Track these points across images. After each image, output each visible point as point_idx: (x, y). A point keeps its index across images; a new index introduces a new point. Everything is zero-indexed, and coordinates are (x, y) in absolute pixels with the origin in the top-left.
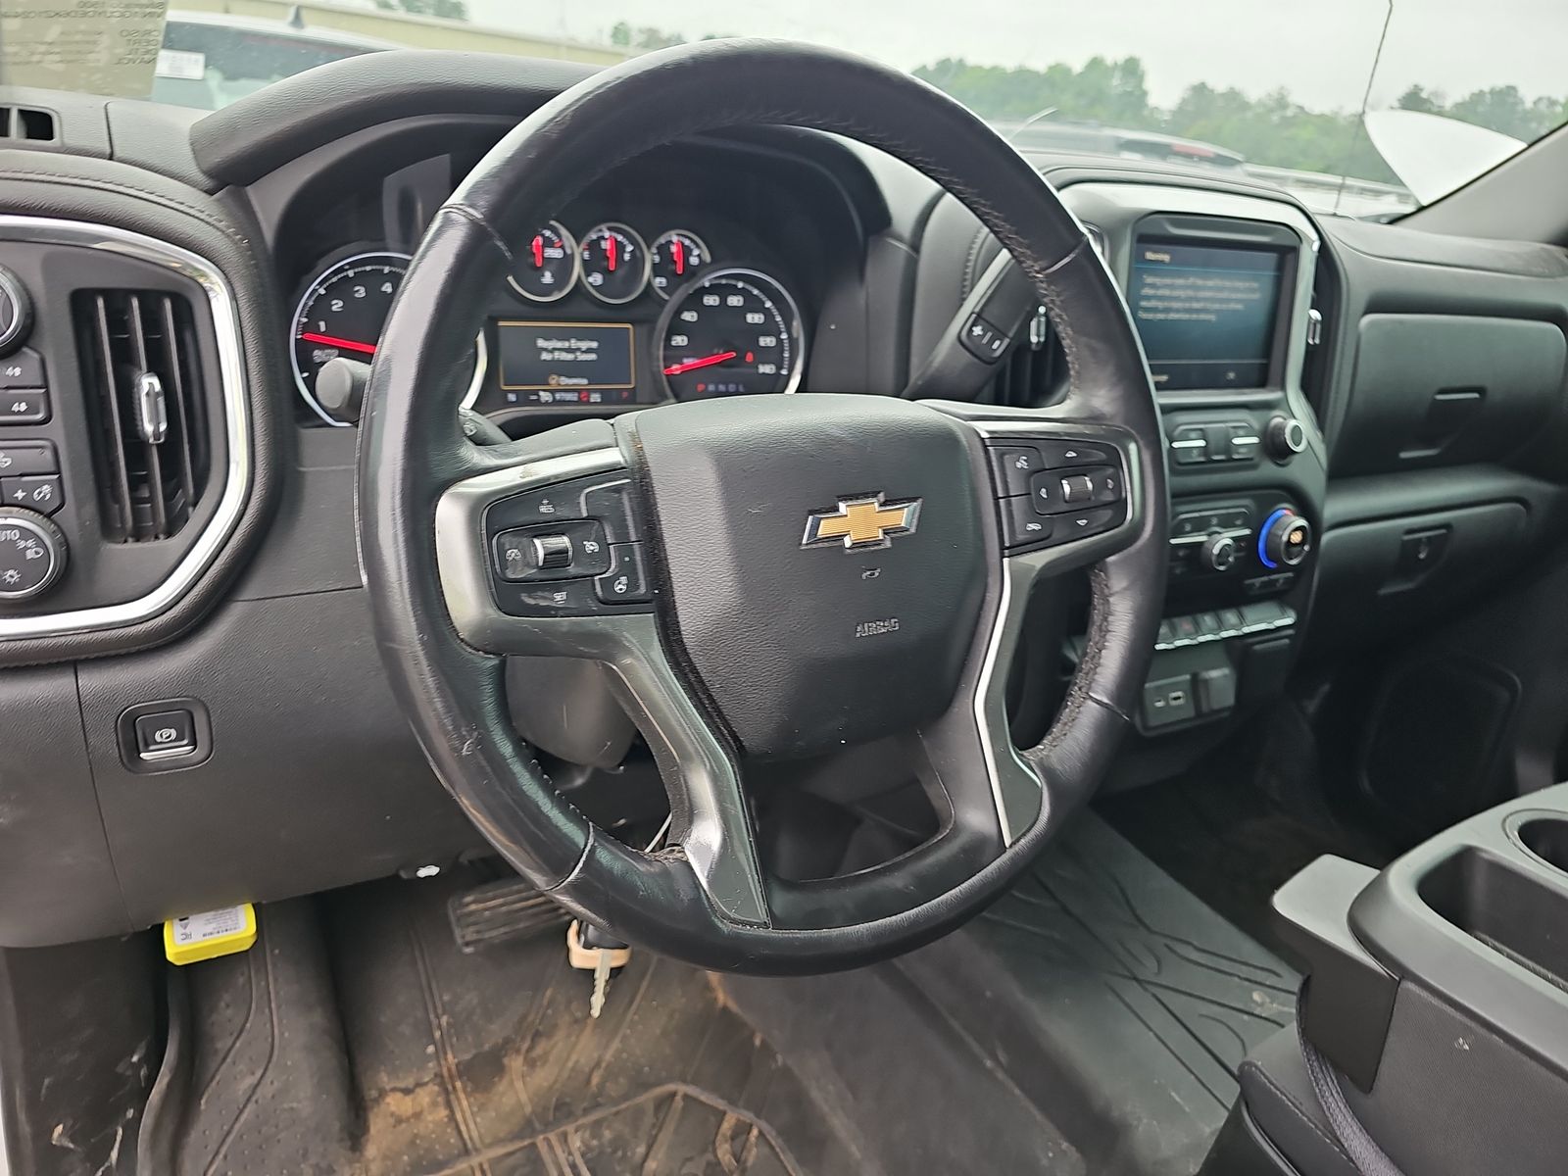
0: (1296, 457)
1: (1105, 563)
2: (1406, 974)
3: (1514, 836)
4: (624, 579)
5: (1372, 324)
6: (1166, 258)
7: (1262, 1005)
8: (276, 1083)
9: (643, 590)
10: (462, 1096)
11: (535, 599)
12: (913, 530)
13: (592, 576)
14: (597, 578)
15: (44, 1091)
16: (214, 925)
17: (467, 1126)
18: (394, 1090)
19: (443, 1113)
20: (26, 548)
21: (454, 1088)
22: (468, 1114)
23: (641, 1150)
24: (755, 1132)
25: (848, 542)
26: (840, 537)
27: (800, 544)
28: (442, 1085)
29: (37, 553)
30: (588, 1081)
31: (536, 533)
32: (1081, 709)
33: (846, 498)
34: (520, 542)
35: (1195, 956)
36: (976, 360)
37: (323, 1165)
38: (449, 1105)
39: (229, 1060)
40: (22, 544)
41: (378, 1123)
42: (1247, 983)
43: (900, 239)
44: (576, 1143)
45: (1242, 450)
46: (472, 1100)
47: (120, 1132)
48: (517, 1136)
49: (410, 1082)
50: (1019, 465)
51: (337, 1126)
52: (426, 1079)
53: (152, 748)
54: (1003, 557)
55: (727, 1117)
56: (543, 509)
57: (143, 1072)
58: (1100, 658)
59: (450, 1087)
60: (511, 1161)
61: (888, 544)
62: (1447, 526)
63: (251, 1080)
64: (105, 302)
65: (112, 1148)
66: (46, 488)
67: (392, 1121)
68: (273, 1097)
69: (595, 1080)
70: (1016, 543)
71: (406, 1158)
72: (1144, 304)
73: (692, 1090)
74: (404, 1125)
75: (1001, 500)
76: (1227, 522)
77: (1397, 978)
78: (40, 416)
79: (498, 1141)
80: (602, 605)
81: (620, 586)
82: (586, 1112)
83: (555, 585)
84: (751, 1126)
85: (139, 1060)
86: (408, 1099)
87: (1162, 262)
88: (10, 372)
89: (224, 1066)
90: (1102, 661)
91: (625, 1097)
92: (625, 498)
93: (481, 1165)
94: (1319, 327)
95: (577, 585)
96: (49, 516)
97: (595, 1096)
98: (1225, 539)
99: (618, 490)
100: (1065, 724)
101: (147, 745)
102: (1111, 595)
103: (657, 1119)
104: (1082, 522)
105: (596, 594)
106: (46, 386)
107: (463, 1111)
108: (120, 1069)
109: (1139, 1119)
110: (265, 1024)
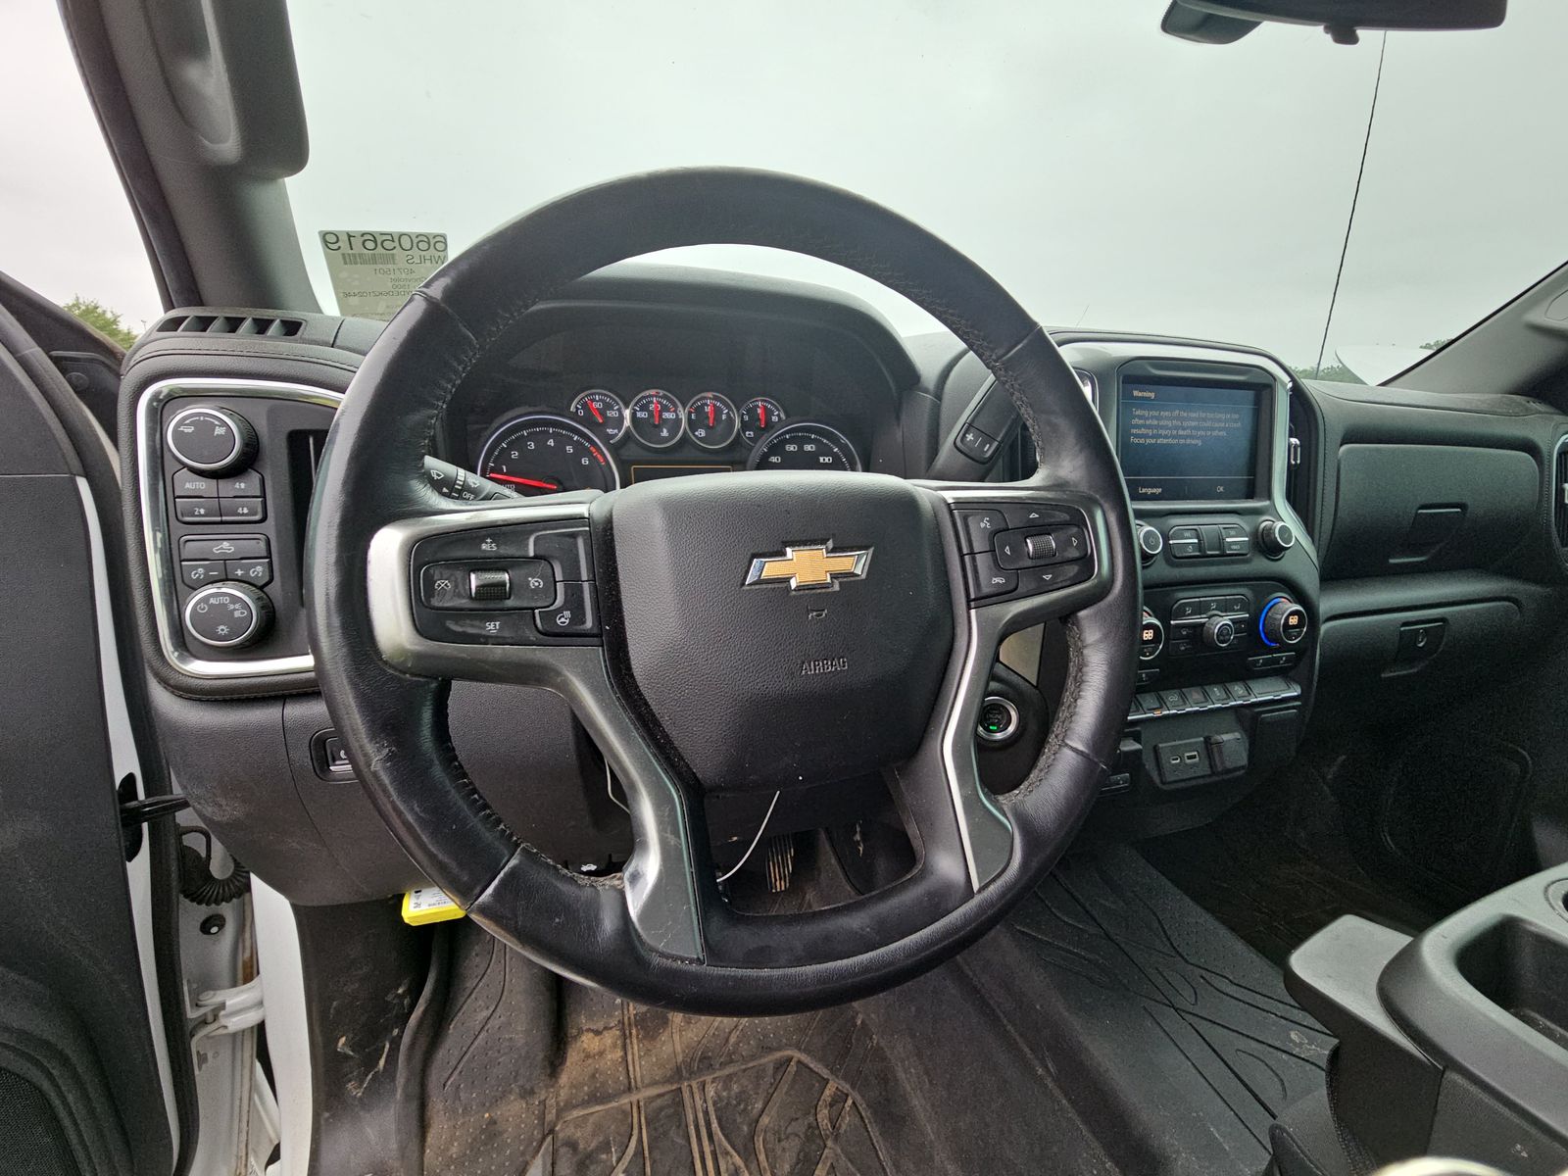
0: (1287, 552)
1: (1077, 616)
2: (1452, 1064)
3: (1560, 907)
4: (567, 613)
5: (1349, 451)
6: (1152, 395)
7: (1301, 1045)
8: (502, 1018)
9: (589, 624)
10: (635, 1041)
11: (462, 626)
12: (864, 576)
13: (533, 609)
14: (537, 611)
15: (332, 1011)
16: (437, 898)
17: (634, 1066)
18: (589, 1030)
19: (620, 1053)
20: (235, 610)
21: (631, 1033)
22: (636, 1058)
23: (759, 1106)
24: (850, 1102)
25: (793, 584)
26: (787, 580)
27: (743, 584)
28: (623, 1030)
29: (242, 613)
30: (727, 1040)
31: (474, 568)
32: (1057, 755)
33: (792, 544)
34: (452, 575)
35: (1231, 990)
36: (970, 461)
37: (528, 1087)
38: (624, 1047)
39: (473, 996)
40: (232, 607)
41: (573, 1056)
42: (1283, 1022)
43: (926, 391)
44: (711, 1092)
45: (1234, 547)
46: (641, 1045)
47: (387, 1046)
48: (668, 1081)
49: (600, 1026)
50: (982, 525)
51: (541, 1056)
52: (612, 1025)
53: (337, 763)
54: (969, 608)
55: (829, 1086)
56: (484, 547)
57: (406, 1002)
58: (1075, 707)
59: (627, 1032)
60: (659, 1102)
61: (837, 587)
62: (1443, 620)
63: (486, 1013)
64: (314, 440)
65: (379, 1059)
66: (259, 568)
67: (582, 1055)
68: (499, 1028)
69: (732, 1040)
70: (980, 595)
71: (586, 1088)
72: (1134, 431)
73: (805, 1058)
74: (590, 1061)
75: (966, 557)
76: (1226, 607)
77: (1441, 1068)
78: (258, 517)
79: (654, 1083)
80: (542, 636)
81: (563, 620)
82: (723, 1065)
83: (488, 616)
84: (847, 1095)
85: (404, 992)
86: (597, 1039)
87: (1148, 399)
88: (237, 486)
89: (469, 1001)
90: (1077, 710)
91: (753, 1057)
92: (580, 542)
93: (638, 1102)
94: (1299, 449)
95: (515, 617)
96: (261, 588)
97: (730, 1055)
98: (1225, 620)
99: (573, 536)
100: (1041, 770)
101: (334, 760)
102: (1085, 647)
103: (775, 1080)
104: (1048, 577)
105: (536, 626)
106: (264, 495)
107: (633, 1054)
108: (389, 998)
109: (1178, 1152)
110: (500, 971)
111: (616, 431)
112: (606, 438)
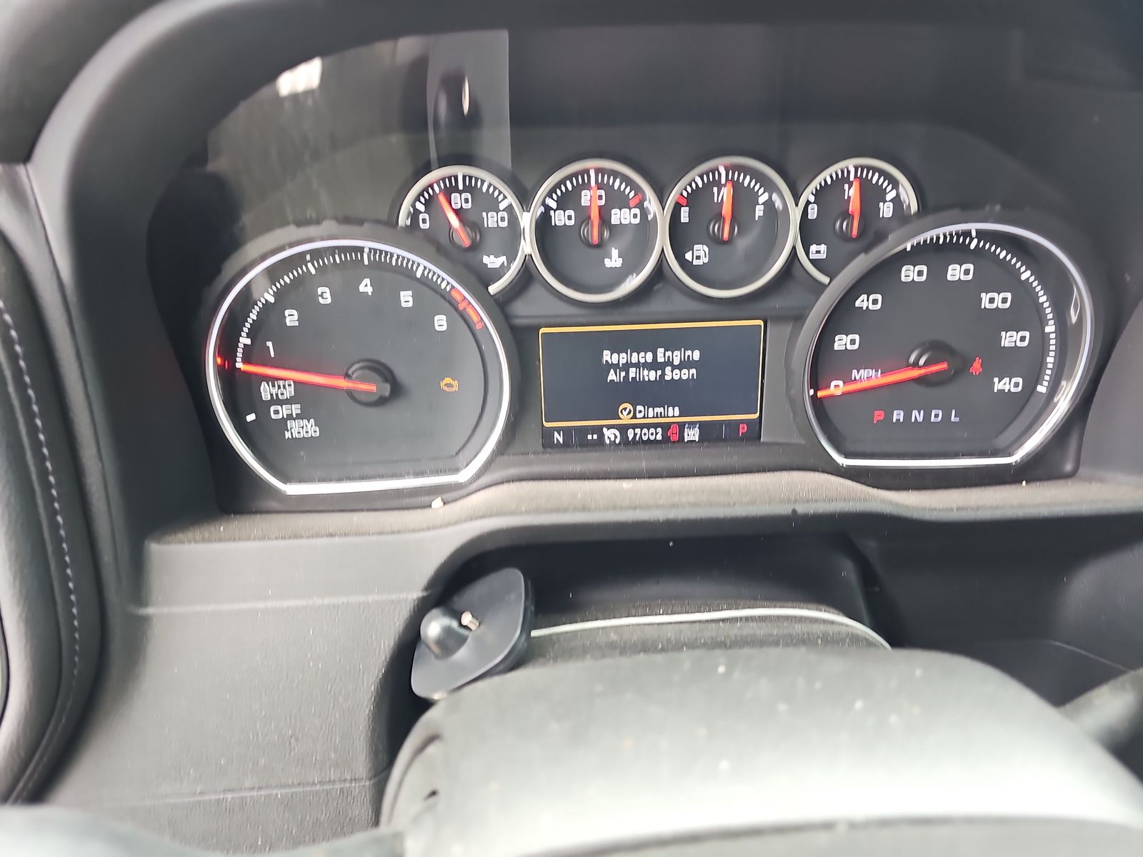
111: (503, 259)
112: (481, 278)
